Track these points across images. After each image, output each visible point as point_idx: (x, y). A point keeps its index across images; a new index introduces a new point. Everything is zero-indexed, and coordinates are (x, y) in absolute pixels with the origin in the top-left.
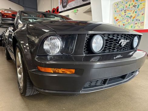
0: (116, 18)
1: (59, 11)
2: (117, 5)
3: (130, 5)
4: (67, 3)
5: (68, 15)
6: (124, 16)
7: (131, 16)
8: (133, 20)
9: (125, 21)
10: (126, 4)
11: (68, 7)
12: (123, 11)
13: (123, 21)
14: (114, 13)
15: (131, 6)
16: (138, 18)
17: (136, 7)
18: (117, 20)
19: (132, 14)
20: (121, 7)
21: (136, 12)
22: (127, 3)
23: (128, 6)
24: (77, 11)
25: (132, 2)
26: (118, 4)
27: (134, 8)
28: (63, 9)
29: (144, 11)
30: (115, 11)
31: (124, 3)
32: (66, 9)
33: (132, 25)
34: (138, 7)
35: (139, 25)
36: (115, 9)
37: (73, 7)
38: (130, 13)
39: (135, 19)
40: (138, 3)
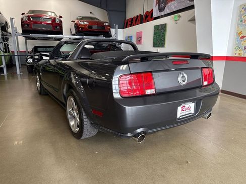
0: (241, 33)
1: (154, 17)
4: (166, 4)
5: (165, 24)
11: (167, 11)
14: (238, 25)
18: (242, 37)
24: (178, 18)
28: (159, 14)
30: (241, 21)
32: (163, 13)
36: (240, 16)
37: (174, 10)
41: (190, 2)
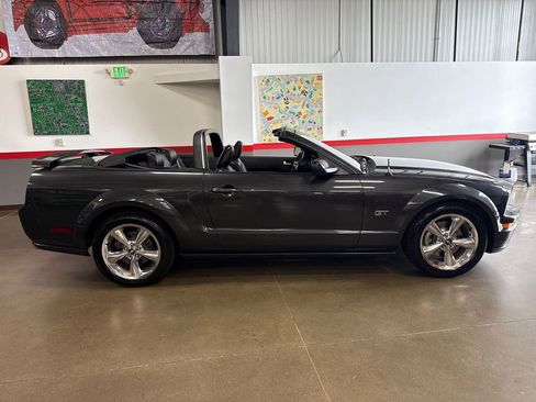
0: (266, 113)
3: (294, 89)
4: (65, 34)
6: (286, 111)
7: (300, 113)
8: (303, 122)
9: (289, 121)
10: (287, 86)
11: (74, 50)
12: (282, 101)
14: (261, 102)
15: (298, 92)
16: (312, 118)
17: (308, 95)
18: (270, 119)
19: (299, 109)
20: (276, 90)
21: (308, 106)
22: (288, 83)
23: (291, 91)
24: (127, 75)
26: (268, 80)
27: (303, 96)
29: (322, 107)
30: (264, 97)
31: (282, 82)
32: (56, 54)
34: (310, 97)
36: (262, 90)
38: (296, 107)
39: (306, 120)
40: (309, 88)
41: (153, 50)
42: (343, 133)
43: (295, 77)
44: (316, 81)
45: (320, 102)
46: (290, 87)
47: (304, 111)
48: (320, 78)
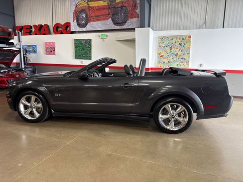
0: (160, 54)
1: (72, 30)
2: (162, 40)
3: (175, 42)
4: (87, 22)
6: (170, 53)
7: (177, 54)
8: (179, 58)
9: (171, 58)
10: (171, 41)
11: (89, 28)
12: (168, 48)
13: (169, 58)
14: (158, 48)
15: (177, 44)
16: (183, 57)
17: (182, 45)
18: (162, 56)
19: (177, 52)
20: (167, 43)
21: (182, 51)
22: (172, 39)
24: (106, 37)
25: (178, 40)
26: (163, 38)
27: (179, 46)
28: (79, 29)
29: (189, 51)
30: (160, 46)
31: (169, 39)
33: (178, 63)
34: (184, 46)
35: (185, 64)
36: (159, 43)
38: (175, 51)
39: (180, 58)
40: (184, 42)
41: (116, 27)
42: (201, 65)
43: (176, 37)
44: (187, 38)
45: (189, 48)
46: (173, 41)
47: (179, 53)
48: (190, 37)
